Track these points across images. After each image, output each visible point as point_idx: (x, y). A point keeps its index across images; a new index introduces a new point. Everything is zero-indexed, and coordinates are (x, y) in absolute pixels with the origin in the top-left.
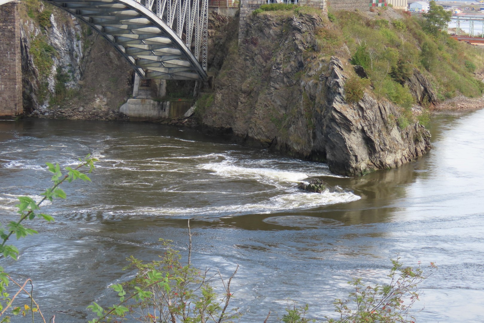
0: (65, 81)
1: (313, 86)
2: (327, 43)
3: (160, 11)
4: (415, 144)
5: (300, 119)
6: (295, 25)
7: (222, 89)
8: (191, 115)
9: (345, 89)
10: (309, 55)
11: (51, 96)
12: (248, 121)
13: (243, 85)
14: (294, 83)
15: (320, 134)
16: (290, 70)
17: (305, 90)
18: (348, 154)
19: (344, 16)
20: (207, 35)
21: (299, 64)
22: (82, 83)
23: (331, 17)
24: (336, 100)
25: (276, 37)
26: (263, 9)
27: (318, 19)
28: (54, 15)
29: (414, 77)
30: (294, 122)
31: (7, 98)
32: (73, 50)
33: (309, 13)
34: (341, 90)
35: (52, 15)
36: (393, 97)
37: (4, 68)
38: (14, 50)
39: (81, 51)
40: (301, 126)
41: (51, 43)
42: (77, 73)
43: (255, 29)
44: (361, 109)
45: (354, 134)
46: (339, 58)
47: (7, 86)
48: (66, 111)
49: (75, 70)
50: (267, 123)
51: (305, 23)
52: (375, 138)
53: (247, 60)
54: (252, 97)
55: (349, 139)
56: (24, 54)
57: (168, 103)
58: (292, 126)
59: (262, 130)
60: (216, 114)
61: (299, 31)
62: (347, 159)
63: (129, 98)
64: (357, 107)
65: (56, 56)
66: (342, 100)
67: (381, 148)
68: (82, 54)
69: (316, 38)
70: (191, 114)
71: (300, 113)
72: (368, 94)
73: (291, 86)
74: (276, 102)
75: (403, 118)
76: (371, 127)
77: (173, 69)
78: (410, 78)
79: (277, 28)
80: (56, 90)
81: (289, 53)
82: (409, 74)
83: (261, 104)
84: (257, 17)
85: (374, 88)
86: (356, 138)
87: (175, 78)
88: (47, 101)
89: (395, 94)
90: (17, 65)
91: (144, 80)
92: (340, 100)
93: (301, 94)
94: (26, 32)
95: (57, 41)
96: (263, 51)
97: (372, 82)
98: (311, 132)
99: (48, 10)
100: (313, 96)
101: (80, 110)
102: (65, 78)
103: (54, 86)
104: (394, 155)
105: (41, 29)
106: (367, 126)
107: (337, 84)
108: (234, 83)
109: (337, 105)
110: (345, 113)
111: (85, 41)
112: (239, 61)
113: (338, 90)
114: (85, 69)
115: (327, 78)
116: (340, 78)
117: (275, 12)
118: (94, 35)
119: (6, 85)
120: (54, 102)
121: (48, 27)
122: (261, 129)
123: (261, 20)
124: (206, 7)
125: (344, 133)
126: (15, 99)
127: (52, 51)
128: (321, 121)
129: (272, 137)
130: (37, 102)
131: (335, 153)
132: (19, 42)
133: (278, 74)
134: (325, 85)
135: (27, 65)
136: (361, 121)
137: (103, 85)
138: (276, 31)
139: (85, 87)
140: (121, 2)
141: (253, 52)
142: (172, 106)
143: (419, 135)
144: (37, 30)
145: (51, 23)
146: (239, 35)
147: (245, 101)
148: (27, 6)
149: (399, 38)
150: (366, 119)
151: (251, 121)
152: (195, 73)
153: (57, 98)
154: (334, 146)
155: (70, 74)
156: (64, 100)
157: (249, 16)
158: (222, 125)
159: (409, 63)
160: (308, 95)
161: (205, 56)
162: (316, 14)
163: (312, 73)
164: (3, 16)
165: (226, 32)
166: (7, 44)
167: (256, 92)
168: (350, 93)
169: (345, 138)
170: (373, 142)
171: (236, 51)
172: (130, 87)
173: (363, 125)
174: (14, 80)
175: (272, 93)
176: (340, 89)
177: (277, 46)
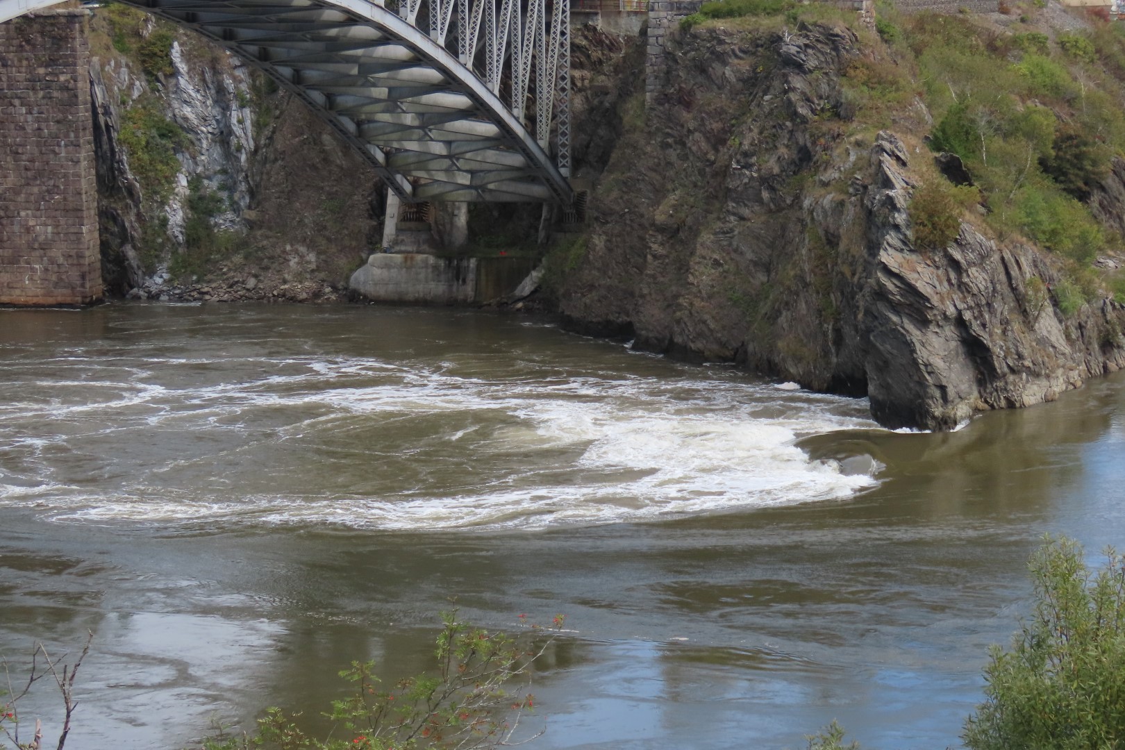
0: (210, 213)
1: (834, 210)
2: (871, 98)
3: (439, 26)
4: (1104, 353)
5: (801, 295)
6: (788, 54)
7: (607, 222)
8: (533, 293)
9: (910, 215)
10: (824, 129)
11: (174, 253)
12: (671, 304)
13: (657, 212)
14: (788, 202)
15: (853, 332)
16: (776, 170)
17: (813, 219)
18: (922, 383)
19: (928, 27)
20: (569, 84)
21: (799, 152)
22: (252, 215)
23: (887, 30)
24: (888, 243)
25: (740, 86)
26: (706, 14)
27: (847, 34)
28: (181, 45)
29: (1114, 181)
30: (787, 303)
31: (61, 260)
32: (231, 133)
33: (824, 21)
34: (900, 218)
35: (176, 44)
36: (1044, 232)
37: (52, 183)
38: (77, 137)
39: (250, 135)
40: (804, 312)
41: (174, 115)
42: (242, 191)
43: (686, 67)
44: (955, 264)
45: (937, 330)
46: (898, 136)
47: (60, 229)
48: (213, 289)
49: (235, 183)
50: (721, 308)
51: (813, 48)
52: (992, 341)
53: (668, 146)
54: (682, 241)
55: (923, 345)
56: (106, 147)
57: (473, 263)
58: (784, 313)
59: (708, 326)
60: (592, 287)
61: (799, 67)
62: (920, 397)
63: (372, 251)
64: (944, 262)
65: (188, 149)
66: (904, 243)
67: (1008, 366)
68: (252, 143)
69: (842, 86)
70: (533, 288)
71: (801, 278)
72: (973, 228)
73: (780, 210)
74: (742, 253)
75: (1069, 286)
76: (980, 312)
77: (482, 174)
78: (1103, 183)
79: (742, 62)
80: (188, 235)
81: (774, 127)
82: (1102, 173)
83: (704, 258)
84: (691, 35)
85: (989, 211)
86: (942, 340)
87: (488, 197)
88: (165, 265)
89: (1047, 225)
90: (83, 173)
91: (410, 206)
92: (899, 244)
93: (802, 232)
94: (108, 89)
95: (189, 109)
96: (707, 123)
97: (986, 194)
98: (830, 327)
99: (164, 31)
100: (833, 235)
101: (248, 287)
102: (211, 206)
103: (181, 226)
104: (1044, 382)
105: (147, 81)
106: (970, 308)
107: (890, 203)
108: (636, 206)
109: (889, 258)
110: (911, 277)
111: (260, 109)
112: (649, 149)
113: (894, 218)
114: (261, 179)
115: (865, 187)
116: (897, 186)
117: (738, 20)
118: (281, 93)
119: (57, 226)
120: (183, 267)
121: (166, 76)
122: (704, 322)
123: (702, 43)
124: (564, 12)
125: (909, 326)
126: (82, 261)
127: (176, 135)
128: (853, 298)
129: (735, 344)
130: (139, 268)
131: (890, 381)
132: (89, 114)
133: (746, 180)
134: (862, 204)
135: (113, 173)
136: (955, 297)
137: (306, 221)
138: (739, 71)
139: (260, 228)
140: (333, 6)
141: (682, 126)
142: (483, 271)
143: (1114, 330)
144: (137, 83)
145: (171, 63)
146: (648, 82)
147: (664, 252)
148: (112, 23)
149: (1075, 79)
150: (969, 292)
151: (680, 305)
152: (541, 183)
153: (189, 255)
154: (886, 363)
155: (224, 195)
156: (208, 261)
157: (672, 34)
158: (607, 314)
159: (1100, 143)
160: (821, 233)
161: (564, 140)
162: (841, 23)
163: (831, 174)
164: (45, 49)
165: (620, 76)
166: (58, 122)
167: (690, 228)
168: (925, 226)
169: (914, 340)
170: (987, 349)
171: (639, 123)
172: (375, 223)
173: (961, 306)
174: (76, 212)
175: (732, 230)
176: (896, 215)
177: (744, 110)
